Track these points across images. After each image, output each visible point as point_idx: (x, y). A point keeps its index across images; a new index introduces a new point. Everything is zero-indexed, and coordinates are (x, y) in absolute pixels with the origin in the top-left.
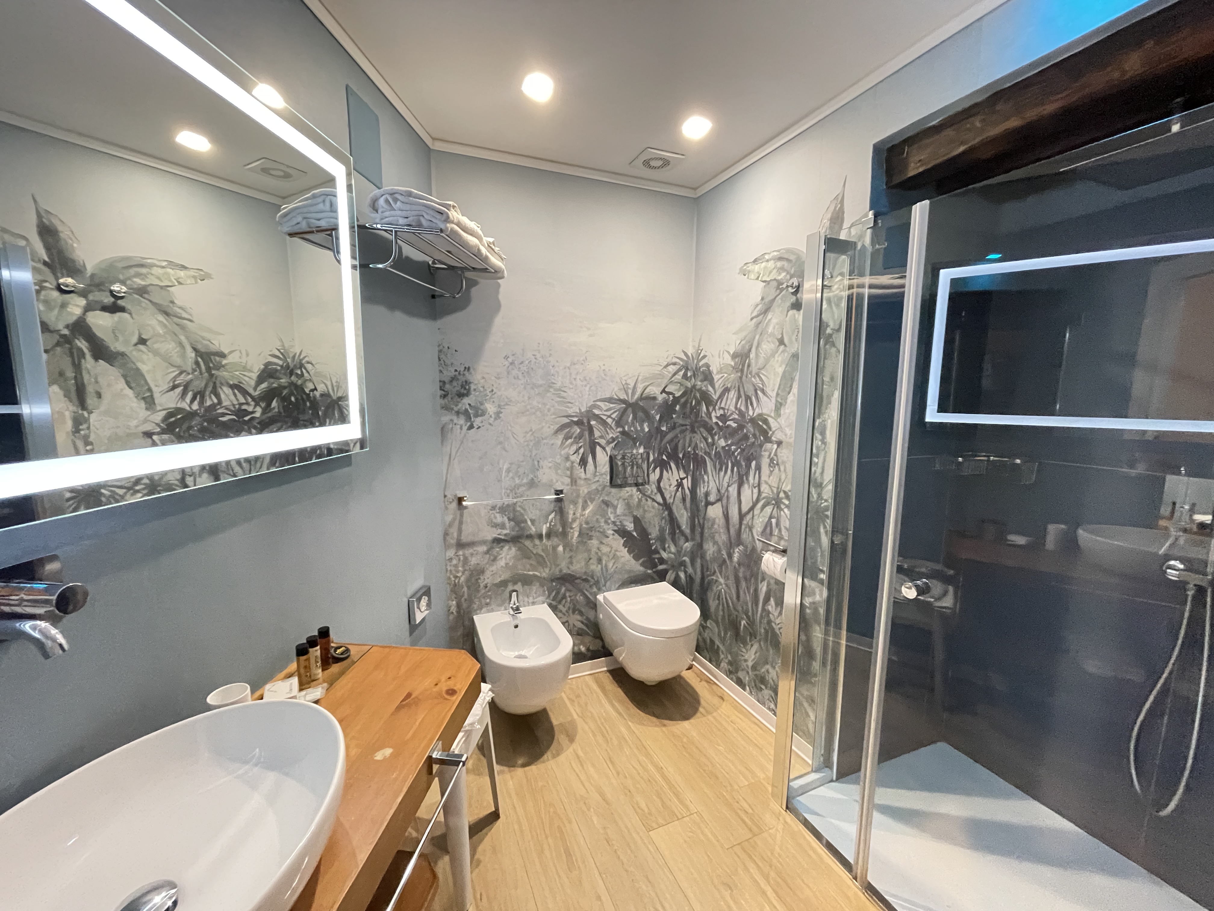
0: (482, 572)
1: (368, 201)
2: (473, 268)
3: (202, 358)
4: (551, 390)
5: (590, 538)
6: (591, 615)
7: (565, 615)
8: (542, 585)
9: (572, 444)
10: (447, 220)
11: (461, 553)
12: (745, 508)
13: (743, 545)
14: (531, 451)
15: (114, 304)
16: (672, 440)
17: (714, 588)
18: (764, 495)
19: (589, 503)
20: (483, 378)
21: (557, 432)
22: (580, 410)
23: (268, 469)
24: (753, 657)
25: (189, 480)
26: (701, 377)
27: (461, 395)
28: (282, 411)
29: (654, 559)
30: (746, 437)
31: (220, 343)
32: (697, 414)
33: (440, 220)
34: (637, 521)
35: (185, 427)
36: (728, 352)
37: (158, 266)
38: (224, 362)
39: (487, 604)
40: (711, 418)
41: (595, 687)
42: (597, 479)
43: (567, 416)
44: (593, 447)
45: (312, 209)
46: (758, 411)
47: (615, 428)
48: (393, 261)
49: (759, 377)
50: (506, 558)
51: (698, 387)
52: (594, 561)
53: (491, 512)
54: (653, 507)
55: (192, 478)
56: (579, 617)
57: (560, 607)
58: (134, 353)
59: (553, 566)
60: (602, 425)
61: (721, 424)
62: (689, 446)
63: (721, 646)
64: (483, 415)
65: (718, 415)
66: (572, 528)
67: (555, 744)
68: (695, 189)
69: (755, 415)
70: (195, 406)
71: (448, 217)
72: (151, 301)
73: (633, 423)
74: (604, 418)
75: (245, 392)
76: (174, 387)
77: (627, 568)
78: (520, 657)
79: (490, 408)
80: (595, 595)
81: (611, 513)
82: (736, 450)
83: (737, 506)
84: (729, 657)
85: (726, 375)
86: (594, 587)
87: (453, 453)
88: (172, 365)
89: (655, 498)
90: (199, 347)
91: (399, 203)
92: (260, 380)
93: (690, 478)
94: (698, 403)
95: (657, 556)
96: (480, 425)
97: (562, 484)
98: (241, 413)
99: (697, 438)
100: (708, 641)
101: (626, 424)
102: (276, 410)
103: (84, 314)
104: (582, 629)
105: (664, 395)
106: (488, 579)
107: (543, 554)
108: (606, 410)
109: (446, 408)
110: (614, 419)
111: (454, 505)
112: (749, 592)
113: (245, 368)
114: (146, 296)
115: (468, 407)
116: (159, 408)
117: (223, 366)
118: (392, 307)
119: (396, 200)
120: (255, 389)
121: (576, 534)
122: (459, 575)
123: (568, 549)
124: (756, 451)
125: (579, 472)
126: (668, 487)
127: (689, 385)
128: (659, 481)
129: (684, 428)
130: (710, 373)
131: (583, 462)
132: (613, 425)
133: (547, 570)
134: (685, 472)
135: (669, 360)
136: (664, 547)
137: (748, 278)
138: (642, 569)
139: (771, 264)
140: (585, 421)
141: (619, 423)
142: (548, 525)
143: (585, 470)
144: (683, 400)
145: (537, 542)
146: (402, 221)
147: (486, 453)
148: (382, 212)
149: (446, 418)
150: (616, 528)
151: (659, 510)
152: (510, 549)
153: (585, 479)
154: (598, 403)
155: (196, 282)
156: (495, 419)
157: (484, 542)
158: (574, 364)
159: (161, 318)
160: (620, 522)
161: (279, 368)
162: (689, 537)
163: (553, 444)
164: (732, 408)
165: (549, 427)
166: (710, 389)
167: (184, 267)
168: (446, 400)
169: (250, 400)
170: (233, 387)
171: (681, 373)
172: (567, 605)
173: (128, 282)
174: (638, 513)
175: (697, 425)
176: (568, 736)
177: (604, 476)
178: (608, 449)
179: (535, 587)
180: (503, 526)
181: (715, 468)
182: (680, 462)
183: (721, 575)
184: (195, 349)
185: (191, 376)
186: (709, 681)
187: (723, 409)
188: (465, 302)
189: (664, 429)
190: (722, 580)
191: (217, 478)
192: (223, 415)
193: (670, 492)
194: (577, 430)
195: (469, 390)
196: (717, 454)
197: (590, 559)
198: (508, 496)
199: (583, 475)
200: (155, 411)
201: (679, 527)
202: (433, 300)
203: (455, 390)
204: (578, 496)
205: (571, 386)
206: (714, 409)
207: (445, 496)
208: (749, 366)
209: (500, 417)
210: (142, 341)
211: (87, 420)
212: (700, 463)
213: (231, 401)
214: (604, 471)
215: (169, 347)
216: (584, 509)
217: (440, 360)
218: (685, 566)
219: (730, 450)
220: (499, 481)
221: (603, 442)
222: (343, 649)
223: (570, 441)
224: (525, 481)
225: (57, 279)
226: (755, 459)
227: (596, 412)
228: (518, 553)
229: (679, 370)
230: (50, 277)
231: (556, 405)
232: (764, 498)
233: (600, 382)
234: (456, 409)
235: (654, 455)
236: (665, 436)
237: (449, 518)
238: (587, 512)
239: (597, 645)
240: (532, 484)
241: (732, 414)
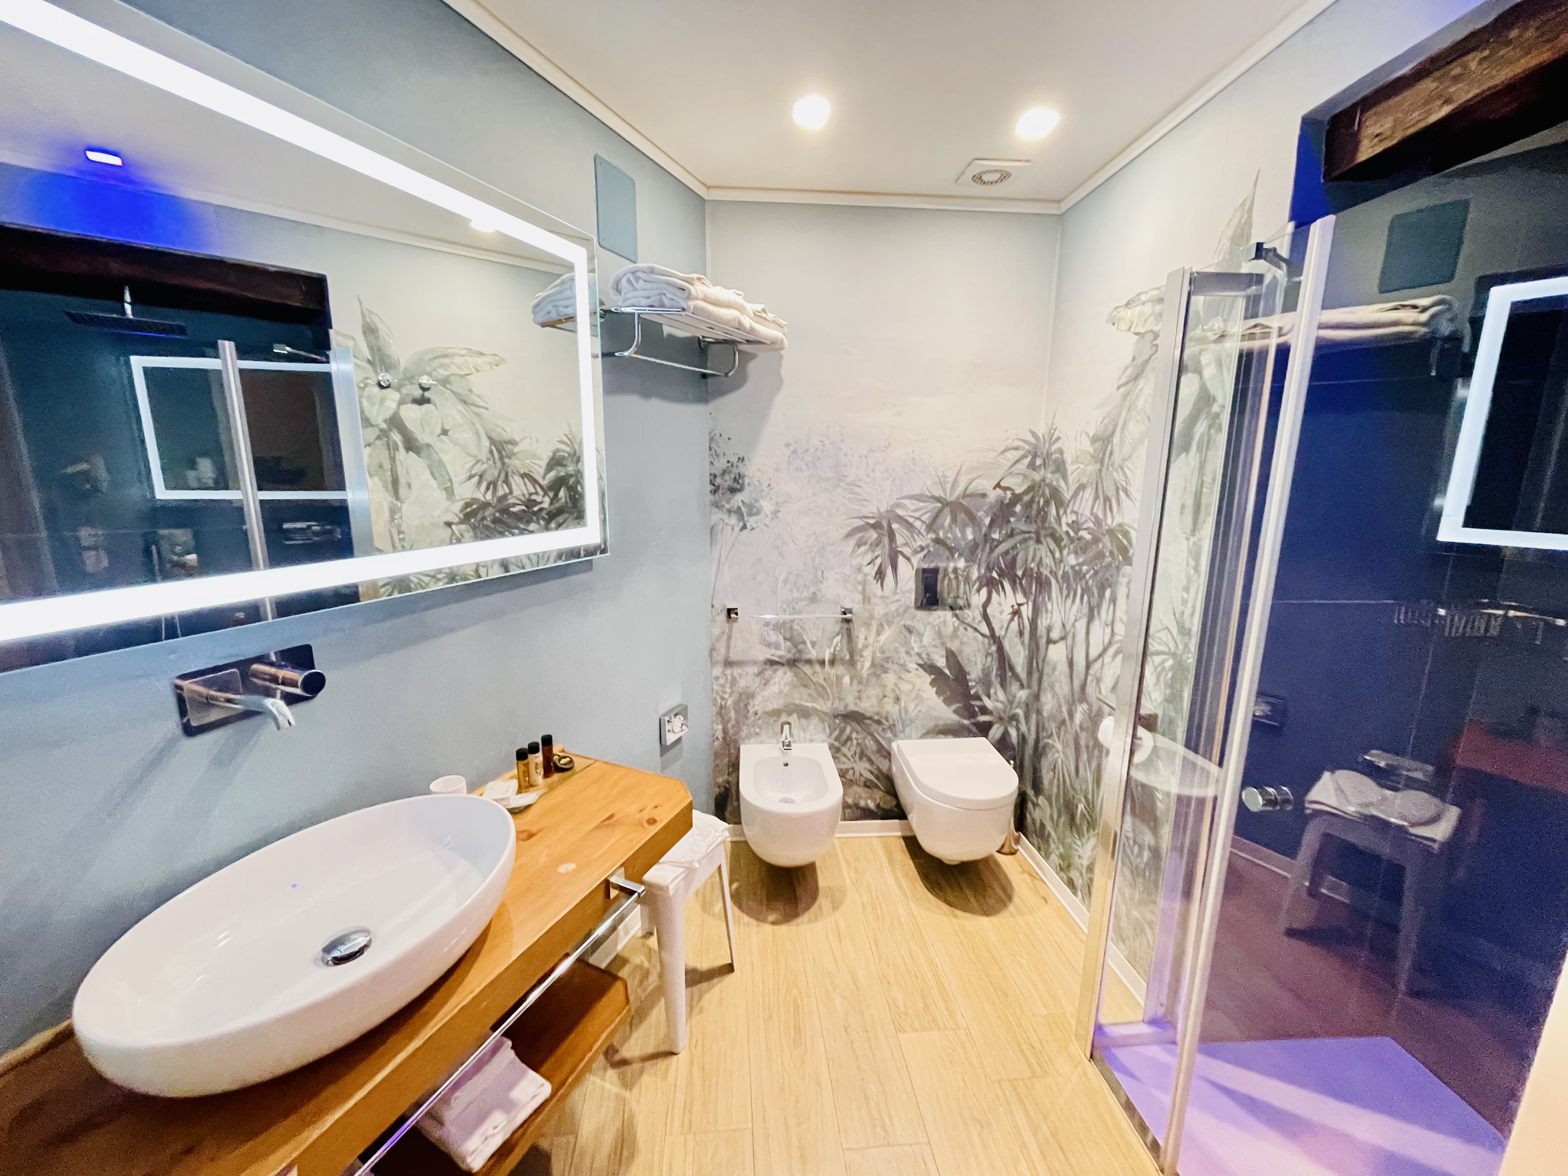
0: (752, 696)
1: (611, 282)
2: (748, 341)
3: (495, 446)
4: (842, 484)
5: (886, 671)
6: (883, 765)
7: (849, 760)
8: (822, 721)
9: (866, 552)
10: (689, 297)
11: (728, 672)
12: (1094, 653)
13: (1087, 702)
14: (813, 559)
15: (423, 396)
16: (1007, 553)
17: (1050, 755)
18: (1117, 638)
19: (886, 627)
20: (759, 470)
21: (850, 535)
22: (878, 510)
23: (555, 562)
24: (1089, 853)
25: (482, 571)
26: (1052, 467)
27: (733, 491)
28: (568, 500)
29: (973, 706)
30: (1100, 555)
31: (511, 431)
32: (1044, 519)
33: (682, 298)
34: (951, 656)
35: (479, 516)
36: (1087, 434)
37: (459, 355)
38: (516, 450)
39: (757, 734)
40: (1060, 525)
41: (881, 852)
42: (897, 597)
43: (861, 518)
44: (893, 558)
45: (561, 296)
46: (1118, 520)
47: (924, 534)
48: (636, 346)
49: (1122, 469)
50: (779, 684)
51: (1048, 481)
52: (889, 700)
53: (764, 628)
54: (975, 639)
55: (485, 569)
56: (867, 765)
57: (844, 750)
58: (438, 444)
59: (837, 701)
60: (907, 529)
61: (1072, 534)
62: (1033, 560)
63: (1053, 834)
64: (758, 513)
65: (1070, 522)
66: (862, 656)
67: (815, 908)
68: (1059, 201)
69: (1114, 524)
70: (489, 496)
71: (690, 293)
72: (452, 391)
73: (951, 528)
74: (911, 520)
75: (534, 481)
76: (471, 477)
77: (935, 714)
78: (786, 801)
79: (767, 506)
80: (890, 741)
81: (915, 642)
82: (1088, 571)
83: (1084, 648)
84: (1062, 850)
85: (1082, 466)
86: (889, 732)
87: (723, 558)
88: (470, 455)
89: (978, 628)
90: (494, 435)
91: (641, 282)
92: (550, 468)
93: (1030, 604)
94: (1047, 503)
95: (978, 703)
96: (754, 526)
97: (851, 601)
98: (530, 503)
99: (1043, 551)
100: (1038, 825)
101: (939, 529)
102: (564, 500)
103: (398, 407)
104: (871, 781)
105: (999, 491)
106: (757, 705)
107: (824, 684)
108: (910, 510)
109: (716, 505)
110: (924, 522)
111: (723, 616)
112: (1090, 768)
113: (535, 456)
114: (448, 386)
115: (741, 504)
116: (457, 498)
117: (515, 454)
118: (646, 394)
119: (638, 279)
120: (544, 478)
121: (868, 664)
122: (726, 696)
123: (855, 681)
124: (1112, 576)
125: (874, 587)
126: (998, 615)
127: (1037, 477)
128: (985, 606)
129: (1027, 535)
130: (1064, 462)
131: (880, 575)
132: (923, 531)
133: (829, 704)
134: (1025, 595)
135: (1009, 443)
136: (989, 691)
137: (1117, 328)
138: (955, 718)
139: (1148, 309)
140: (885, 524)
141: (931, 527)
142: (832, 650)
143: (882, 585)
144: (1026, 498)
145: (818, 668)
146: (644, 302)
147: (760, 559)
148: (625, 293)
149: (717, 516)
150: (921, 662)
151: (983, 643)
152: (785, 673)
153: (882, 597)
154: (904, 501)
155: (492, 368)
156: (772, 519)
157: (755, 663)
158: (873, 451)
159: (460, 407)
160: (928, 654)
161: (566, 455)
162: (1025, 683)
163: (841, 552)
164: (1087, 513)
165: (837, 531)
166: (1062, 483)
167: (481, 354)
168: (716, 496)
169: (539, 489)
170: (524, 476)
171: (1027, 461)
172: (853, 749)
173: (434, 374)
174: (954, 646)
175: (1043, 533)
176: (833, 902)
177: (907, 595)
178: (915, 560)
179: (814, 721)
180: (777, 647)
181: (1061, 592)
182: (1018, 581)
183: (1059, 738)
184: (490, 438)
185: (485, 466)
186: (1033, 875)
187: (1076, 513)
188: (741, 381)
189: (996, 536)
190: (1059, 746)
191: (507, 571)
192: (514, 505)
193: (1001, 621)
194: (873, 535)
195: (743, 484)
196: (1065, 574)
197: (885, 696)
198: (785, 611)
199: (879, 592)
200: (454, 502)
201: (1012, 668)
202: (705, 380)
203: (726, 485)
204: (872, 617)
205: (868, 480)
206: (1065, 512)
207: (713, 606)
208: (1111, 453)
209: (777, 518)
210: (445, 432)
211: (400, 509)
212: (1043, 584)
213: (521, 490)
214: (907, 587)
215: (465, 436)
216: (878, 633)
217: (710, 449)
218: (1018, 721)
219: (1081, 570)
220: (774, 592)
221: (907, 551)
222: (568, 759)
223: (863, 548)
224: (805, 594)
225: (377, 374)
226: (1110, 586)
227: (900, 512)
228: (795, 679)
229: (1024, 457)
230: (372, 374)
231: (847, 502)
232: (1117, 642)
233: (906, 474)
234: (727, 506)
235: (979, 570)
236: (996, 546)
237: (717, 631)
238: (883, 638)
239: (889, 803)
240: (814, 599)
241: (1086, 521)
